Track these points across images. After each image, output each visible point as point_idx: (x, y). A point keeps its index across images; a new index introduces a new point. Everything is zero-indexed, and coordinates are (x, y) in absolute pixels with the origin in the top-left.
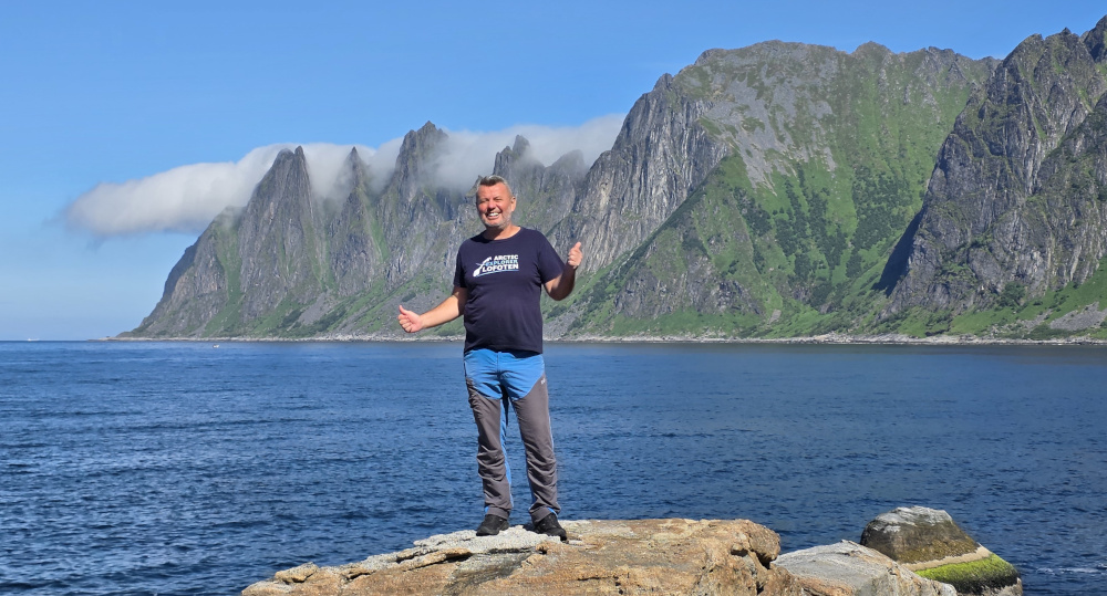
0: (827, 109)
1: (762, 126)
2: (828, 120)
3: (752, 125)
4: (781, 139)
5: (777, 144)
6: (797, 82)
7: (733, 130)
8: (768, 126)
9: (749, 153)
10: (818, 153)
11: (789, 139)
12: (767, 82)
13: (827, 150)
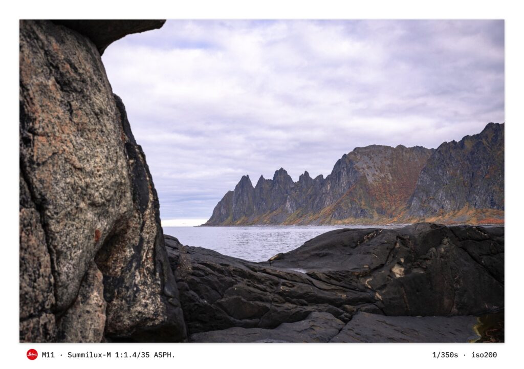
0: (389, 162)
1: (371, 167)
2: (389, 166)
3: (369, 167)
4: (377, 171)
5: (376, 172)
6: (380, 155)
7: (363, 169)
8: (373, 167)
9: (368, 175)
10: (387, 175)
11: (379, 170)
12: (372, 156)
13: (389, 174)
